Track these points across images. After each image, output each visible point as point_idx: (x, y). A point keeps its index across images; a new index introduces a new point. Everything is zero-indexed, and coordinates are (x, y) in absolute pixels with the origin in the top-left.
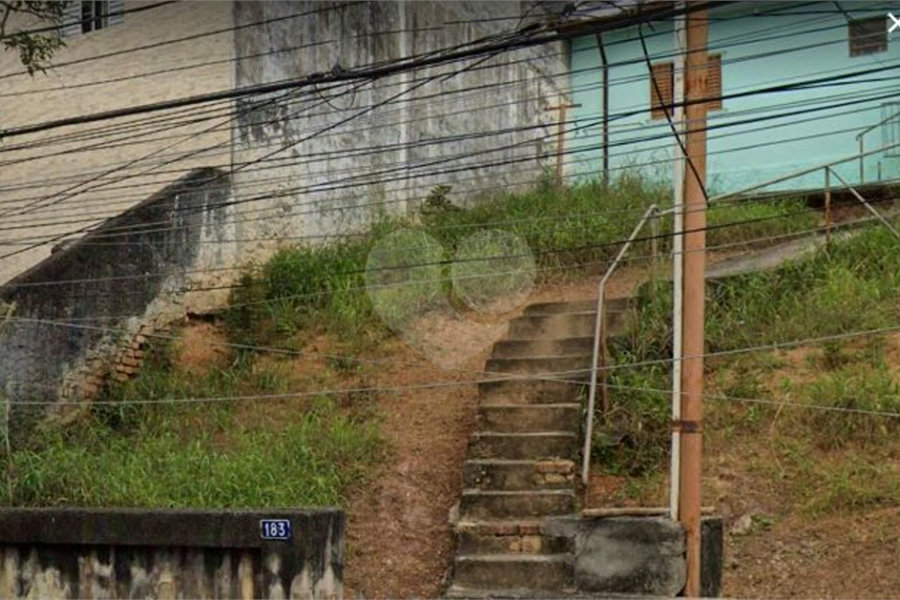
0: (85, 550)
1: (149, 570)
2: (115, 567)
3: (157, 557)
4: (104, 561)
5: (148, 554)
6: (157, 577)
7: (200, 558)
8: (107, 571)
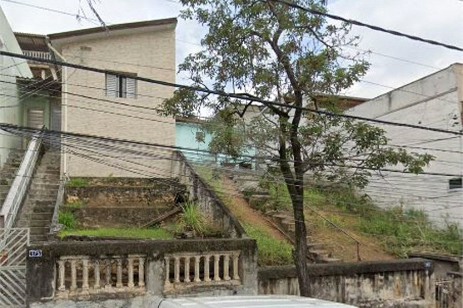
0: (377, 273)
1: (393, 276)
2: (385, 276)
3: (395, 273)
4: (382, 275)
5: (393, 273)
8: (382, 277)
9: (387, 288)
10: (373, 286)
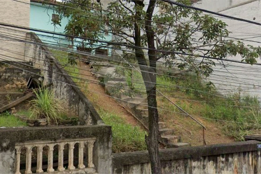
0: (219, 155)
1: (232, 158)
2: (226, 158)
3: (234, 155)
4: (223, 157)
5: (232, 155)
6: (234, 159)
7: (242, 154)
8: (224, 159)
9: (227, 170)
10: (216, 167)
